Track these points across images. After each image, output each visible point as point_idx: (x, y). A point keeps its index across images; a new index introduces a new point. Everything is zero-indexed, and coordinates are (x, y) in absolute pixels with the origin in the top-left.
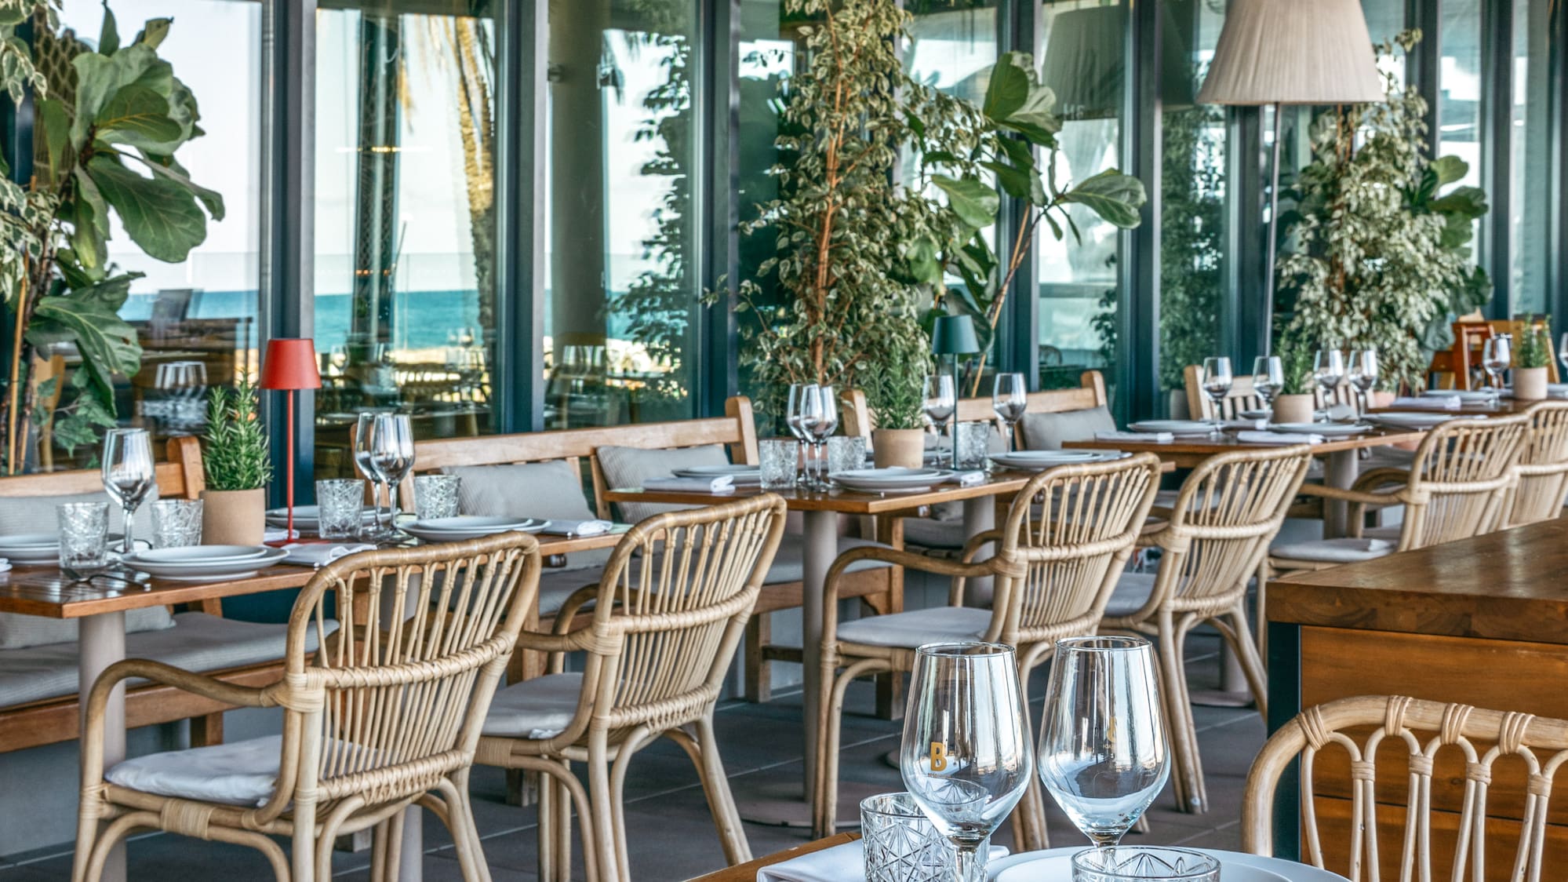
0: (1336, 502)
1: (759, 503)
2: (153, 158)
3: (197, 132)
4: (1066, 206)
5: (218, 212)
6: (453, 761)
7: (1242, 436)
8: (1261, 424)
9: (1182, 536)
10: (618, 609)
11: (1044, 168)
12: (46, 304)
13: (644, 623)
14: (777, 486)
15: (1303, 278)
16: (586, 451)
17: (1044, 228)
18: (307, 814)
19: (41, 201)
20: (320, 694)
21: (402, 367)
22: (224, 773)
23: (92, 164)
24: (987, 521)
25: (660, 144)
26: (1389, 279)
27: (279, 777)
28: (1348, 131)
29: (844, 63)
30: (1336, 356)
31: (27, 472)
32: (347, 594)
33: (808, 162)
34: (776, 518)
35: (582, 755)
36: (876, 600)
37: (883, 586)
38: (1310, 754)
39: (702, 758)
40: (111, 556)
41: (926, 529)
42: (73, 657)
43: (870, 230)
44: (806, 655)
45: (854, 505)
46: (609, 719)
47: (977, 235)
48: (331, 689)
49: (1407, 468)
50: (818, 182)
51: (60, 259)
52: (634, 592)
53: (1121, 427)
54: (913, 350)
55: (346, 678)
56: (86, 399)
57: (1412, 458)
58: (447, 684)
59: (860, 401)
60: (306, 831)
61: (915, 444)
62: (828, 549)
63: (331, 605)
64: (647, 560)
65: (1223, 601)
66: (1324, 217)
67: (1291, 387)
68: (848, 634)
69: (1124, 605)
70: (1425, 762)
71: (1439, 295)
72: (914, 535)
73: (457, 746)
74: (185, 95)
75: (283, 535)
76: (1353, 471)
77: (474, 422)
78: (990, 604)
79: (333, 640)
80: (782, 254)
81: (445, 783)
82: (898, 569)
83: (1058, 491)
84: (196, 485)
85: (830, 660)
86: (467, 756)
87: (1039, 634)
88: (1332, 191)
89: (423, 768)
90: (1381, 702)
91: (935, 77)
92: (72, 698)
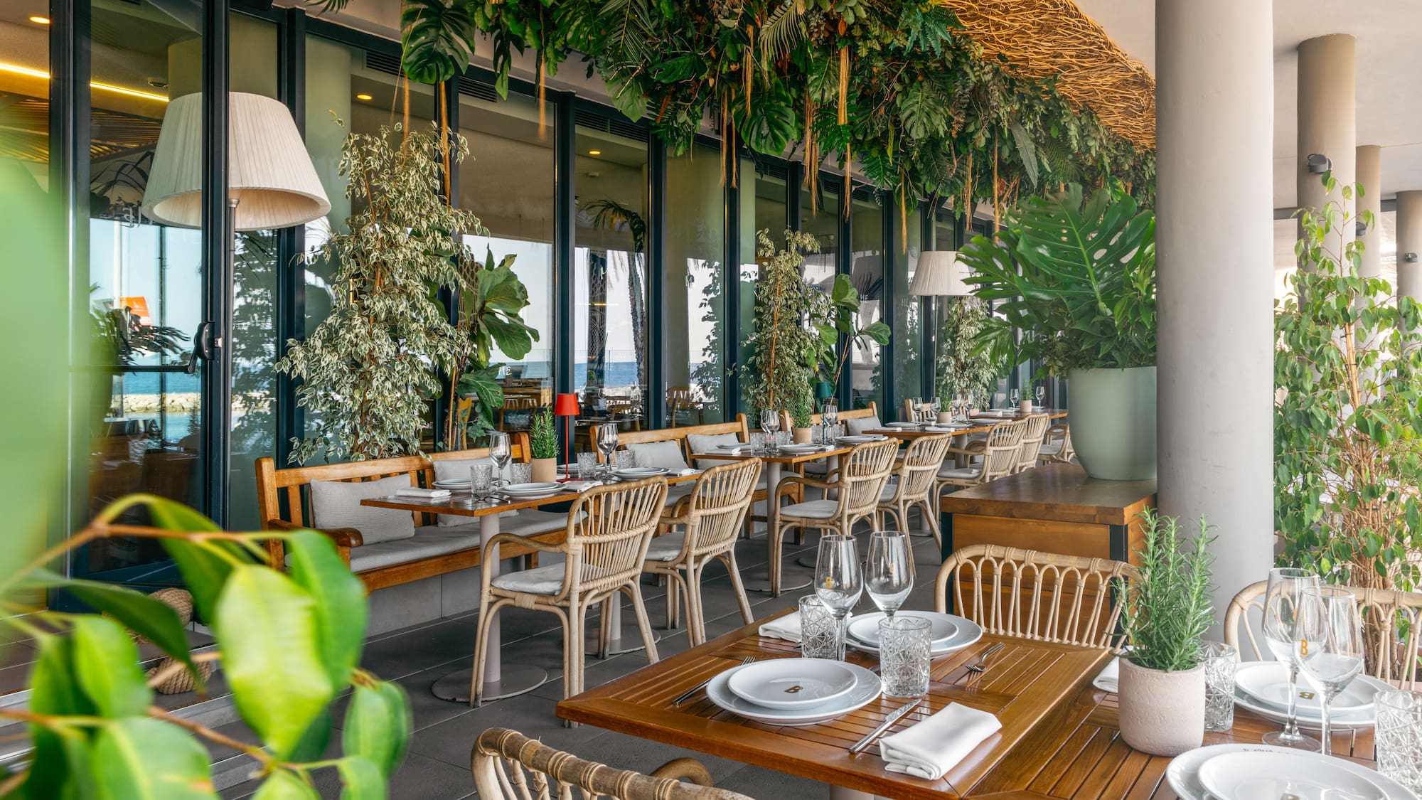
0: (959, 455)
1: (752, 461)
2: (509, 314)
3: (527, 303)
4: (863, 336)
5: (537, 338)
6: (634, 572)
7: (927, 428)
8: (933, 423)
9: (907, 470)
10: (698, 507)
11: (854, 320)
12: (464, 377)
13: (708, 512)
14: (757, 453)
15: (947, 364)
16: (683, 436)
17: (854, 345)
18: (575, 597)
19: (462, 333)
20: (581, 547)
21: (608, 398)
22: (541, 580)
23: (484, 317)
24: (835, 465)
25: (709, 309)
26: (976, 365)
27: (563, 582)
28: (962, 306)
29: (780, 277)
30: (959, 396)
31: (456, 449)
32: (592, 503)
33: (766, 317)
34: (758, 467)
35: (684, 567)
36: (794, 496)
37: (797, 491)
38: (959, 568)
39: (730, 566)
40: (492, 488)
41: (812, 467)
42: (478, 531)
43: (790, 345)
44: (768, 519)
45: (786, 459)
46: (695, 552)
47: (830, 347)
48: (585, 544)
49: (984, 440)
50: (770, 325)
51: (470, 358)
52: (704, 498)
53: (883, 425)
54: (807, 394)
55: (591, 540)
56: (481, 417)
57: (987, 435)
58: (631, 540)
59: (787, 414)
60: (575, 604)
61: (809, 434)
62: (777, 477)
63: (585, 507)
64: (709, 485)
65: (921, 495)
66: (954, 340)
67: (943, 409)
68: (785, 512)
69: (885, 498)
70: (999, 571)
71: (994, 371)
72: (808, 469)
73: (635, 566)
74: (522, 288)
75: (563, 477)
76: (966, 442)
77: (638, 423)
78: (837, 498)
79: (586, 520)
80: (758, 354)
81: (631, 582)
82: (802, 485)
83: (862, 454)
84: (527, 455)
85: (778, 523)
86: (639, 570)
87: (855, 511)
88: (956, 330)
89: (622, 576)
90: (983, 547)
91: (813, 280)
92: (477, 548)
